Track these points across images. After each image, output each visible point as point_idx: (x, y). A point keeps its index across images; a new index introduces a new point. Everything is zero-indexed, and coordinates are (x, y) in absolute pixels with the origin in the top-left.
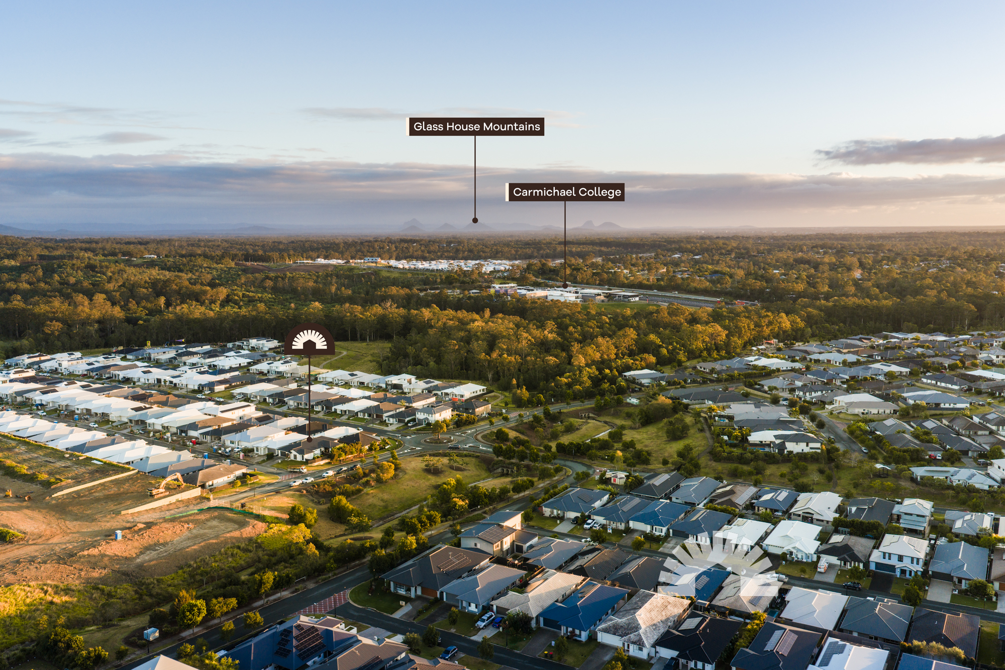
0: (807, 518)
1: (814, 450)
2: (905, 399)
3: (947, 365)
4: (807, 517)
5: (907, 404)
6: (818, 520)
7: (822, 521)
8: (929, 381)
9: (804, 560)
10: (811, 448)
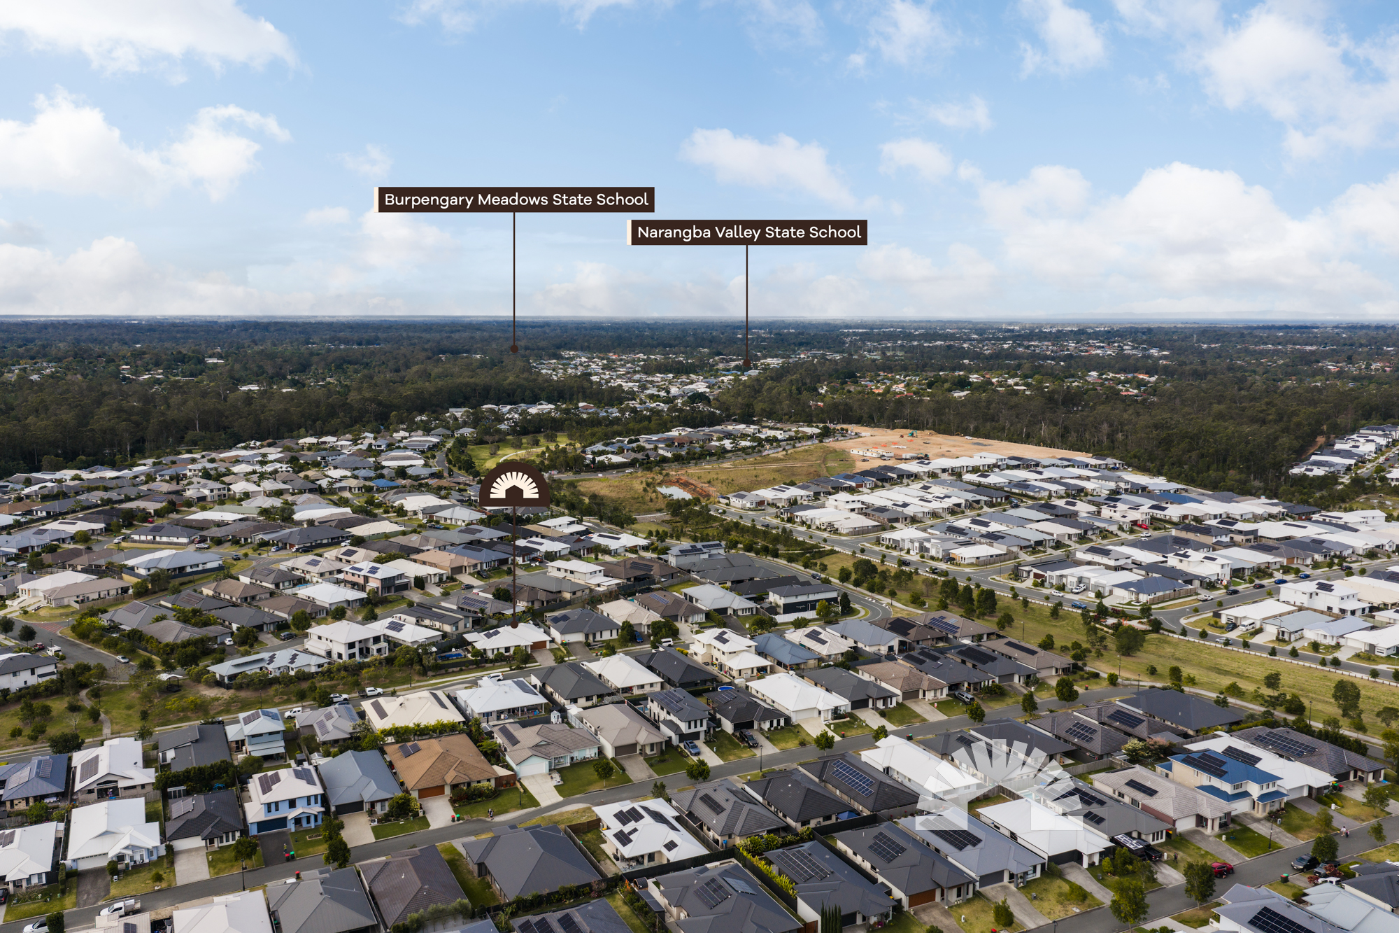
0: (108, 791)
1: (48, 678)
2: (132, 568)
3: (152, 511)
4: (106, 790)
5: (138, 576)
6: (126, 788)
7: (134, 787)
8: (143, 538)
9: (147, 861)
10: (40, 676)
